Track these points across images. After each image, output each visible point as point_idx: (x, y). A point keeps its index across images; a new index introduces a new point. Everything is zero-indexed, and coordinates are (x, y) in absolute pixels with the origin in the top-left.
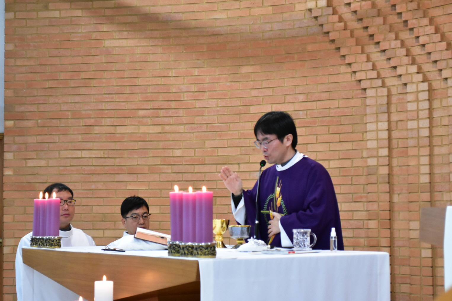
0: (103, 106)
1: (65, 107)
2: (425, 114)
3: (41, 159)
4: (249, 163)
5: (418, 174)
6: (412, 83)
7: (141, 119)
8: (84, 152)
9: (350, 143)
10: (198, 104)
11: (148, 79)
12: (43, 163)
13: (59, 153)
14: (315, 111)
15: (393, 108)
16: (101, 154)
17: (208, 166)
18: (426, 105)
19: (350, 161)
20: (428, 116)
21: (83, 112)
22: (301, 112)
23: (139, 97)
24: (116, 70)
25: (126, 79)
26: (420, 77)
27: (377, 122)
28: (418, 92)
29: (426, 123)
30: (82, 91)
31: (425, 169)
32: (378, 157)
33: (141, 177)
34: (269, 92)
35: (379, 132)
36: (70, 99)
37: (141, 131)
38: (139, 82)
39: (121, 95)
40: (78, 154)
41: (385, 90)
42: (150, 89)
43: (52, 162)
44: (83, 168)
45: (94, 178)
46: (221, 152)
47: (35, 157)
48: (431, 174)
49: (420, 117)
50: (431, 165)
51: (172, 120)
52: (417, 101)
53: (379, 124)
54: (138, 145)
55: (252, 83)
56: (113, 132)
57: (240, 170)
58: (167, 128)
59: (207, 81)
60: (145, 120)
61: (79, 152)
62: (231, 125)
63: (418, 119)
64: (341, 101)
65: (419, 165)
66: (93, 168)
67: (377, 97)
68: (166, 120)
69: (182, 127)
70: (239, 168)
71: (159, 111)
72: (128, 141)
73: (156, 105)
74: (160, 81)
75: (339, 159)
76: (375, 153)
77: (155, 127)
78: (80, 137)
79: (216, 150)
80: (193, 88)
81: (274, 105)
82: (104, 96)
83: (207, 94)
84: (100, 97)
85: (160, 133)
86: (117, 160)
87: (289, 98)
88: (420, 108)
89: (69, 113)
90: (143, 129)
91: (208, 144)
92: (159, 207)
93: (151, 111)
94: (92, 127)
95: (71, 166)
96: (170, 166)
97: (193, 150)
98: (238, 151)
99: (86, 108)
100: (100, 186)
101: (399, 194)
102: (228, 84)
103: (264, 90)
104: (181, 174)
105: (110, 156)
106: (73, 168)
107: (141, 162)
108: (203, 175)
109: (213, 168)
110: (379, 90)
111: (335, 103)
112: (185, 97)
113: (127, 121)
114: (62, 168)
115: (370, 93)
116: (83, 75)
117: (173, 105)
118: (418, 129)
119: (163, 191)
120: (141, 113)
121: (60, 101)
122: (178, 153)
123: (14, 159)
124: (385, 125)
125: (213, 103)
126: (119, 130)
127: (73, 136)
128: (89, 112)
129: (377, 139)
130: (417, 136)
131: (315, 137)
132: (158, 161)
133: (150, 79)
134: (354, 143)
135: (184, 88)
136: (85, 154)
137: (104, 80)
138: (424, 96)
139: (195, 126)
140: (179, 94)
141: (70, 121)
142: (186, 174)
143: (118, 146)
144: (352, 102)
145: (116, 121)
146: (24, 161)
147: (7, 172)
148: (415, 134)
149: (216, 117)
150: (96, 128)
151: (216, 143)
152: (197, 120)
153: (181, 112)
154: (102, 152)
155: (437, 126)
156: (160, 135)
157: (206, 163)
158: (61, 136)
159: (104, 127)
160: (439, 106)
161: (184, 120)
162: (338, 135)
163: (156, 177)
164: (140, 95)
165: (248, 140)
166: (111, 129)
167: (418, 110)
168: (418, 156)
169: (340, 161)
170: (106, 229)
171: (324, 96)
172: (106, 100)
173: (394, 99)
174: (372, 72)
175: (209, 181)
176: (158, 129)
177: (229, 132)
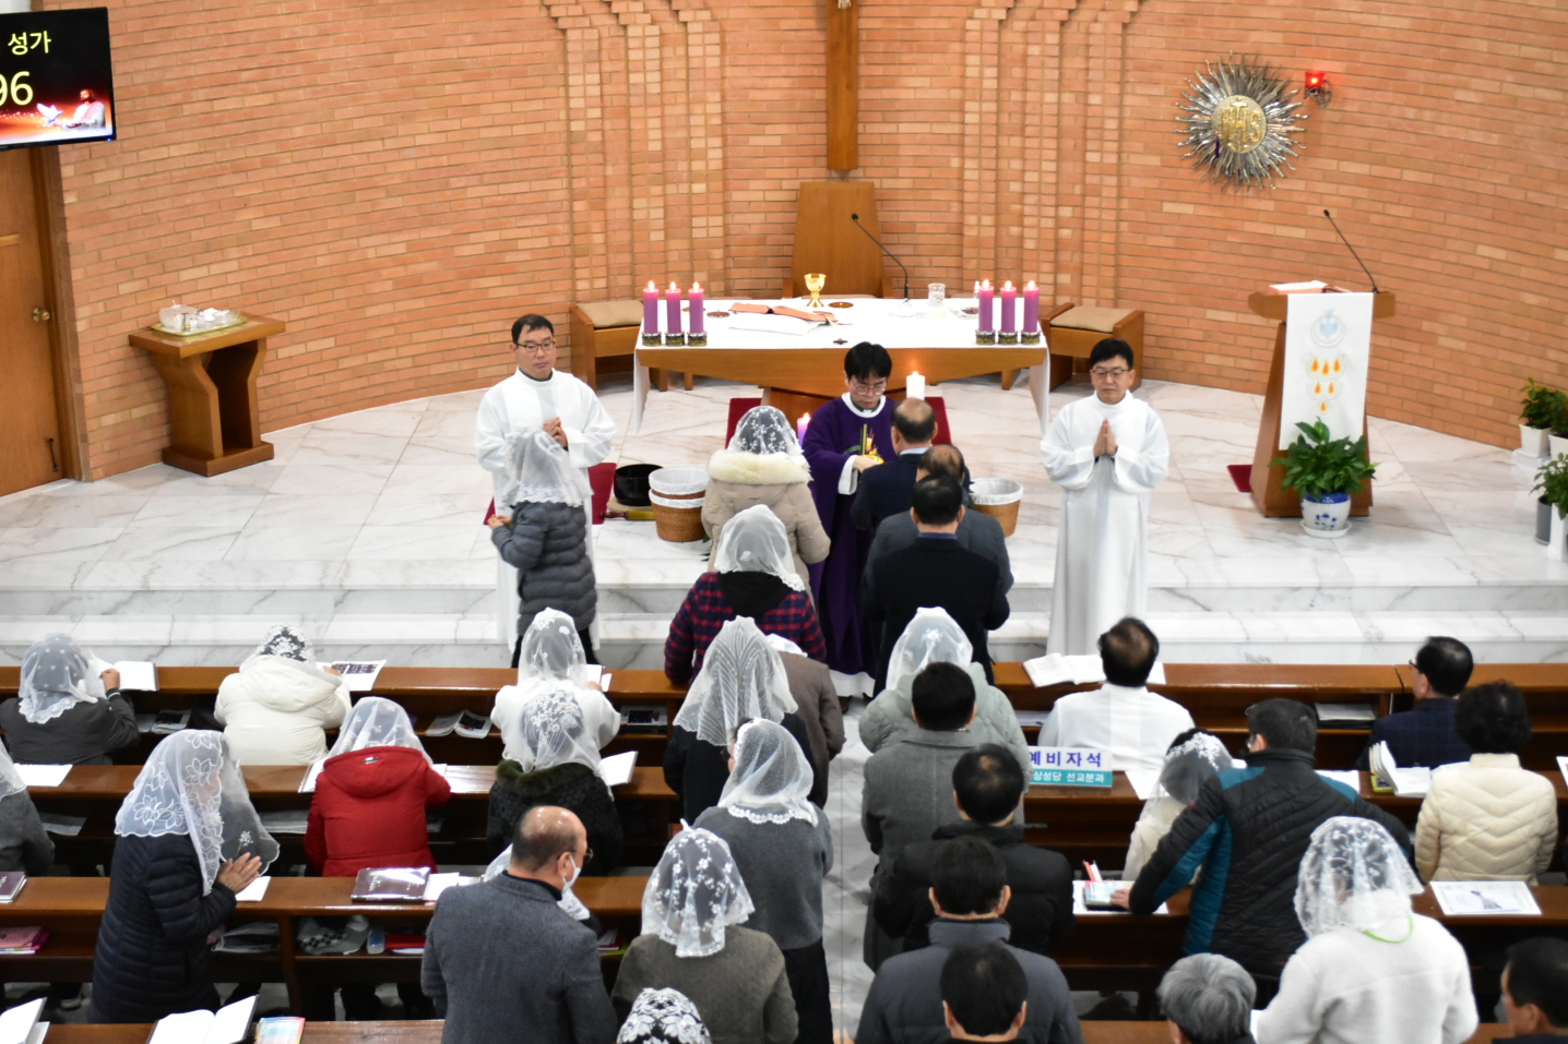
0: (191, 71)
1: (139, 79)
2: (654, 65)
3: (114, 168)
4: (397, 136)
5: (646, 141)
6: (635, 24)
7: (245, 86)
8: (172, 148)
9: (541, 102)
10: (320, 55)
11: (250, 21)
12: (116, 175)
13: (137, 155)
14: (490, 58)
15: (604, 56)
16: (194, 147)
17: (341, 146)
18: (655, 54)
19: (542, 125)
20: (658, 68)
21: (166, 84)
22: (468, 61)
23: (239, 51)
24: (204, 10)
25: (220, 24)
26: (647, 18)
27: (584, 74)
28: (645, 37)
29: (656, 77)
30: (163, 48)
31: (655, 134)
32: (586, 119)
33: (252, 176)
34: (421, 33)
35: (588, 88)
36: (141, 65)
37: (247, 105)
38: (240, 26)
39: (215, 50)
40: (164, 153)
41: (595, 32)
42: (253, 37)
43: (130, 172)
44: (173, 173)
45: (192, 186)
46: (357, 124)
47: (104, 167)
48: (663, 139)
49: (648, 68)
50: (663, 128)
51: (287, 83)
52: (644, 48)
53: (588, 76)
54: (247, 126)
55: (393, 19)
56: (209, 110)
57: (386, 148)
58: (282, 96)
59: (330, 19)
60: (251, 86)
61: (165, 149)
62: (369, 83)
63: (645, 71)
64: (526, 45)
65: (646, 130)
66: (186, 172)
67: (583, 41)
68: (278, 83)
69: (301, 91)
70: (384, 145)
71: (268, 70)
72: (228, 123)
73: (263, 60)
74: (265, 23)
75: (525, 123)
76: (581, 115)
77: (265, 95)
78: (163, 124)
79: (350, 121)
80: (312, 31)
81: (429, 52)
82: (192, 53)
83: (332, 38)
84: (186, 56)
85: (272, 104)
86: (219, 154)
87: (450, 40)
88: (648, 57)
89: (145, 88)
90: (250, 101)
91: (338, 114)
92: (278, 217)
93: (257, 71)
94: (179, 107)
95: (156, 173)
96: (289, 154)
97: (318, 125)
98: (379, 121)
99: (170, 75)
100: (197, 198)
101: (613, 165)
102: (360, 22)
103: (413, 29)
104: (304, 164)
105: (208, 149)
106: (158, 177)
107: (251, 152)
108: (335, 160)
109: (347, 149)
110: (586, 31)
111: (518, 48)
112: (301, 45)
113: (226, 91)
114: (143, 179)
115: (572, 35)
116: (162, 23)
117: (286, 58)
118: (645, 84)
119: (283, 192)
120: (245, 75)
121: (130, 70)
122: (299, 131)
123: (76, 174)
124: (596, 78)
125: (340, 51)
126: (219, 105)
127: (154, 126)
128: (173, 82)
129: (585, 96)
130: (643, 92)
131: (490, 94)
132: (272, 148)
133: (253, 20)
134: (547, 101)
135: (299, 31)
136: (174, 151)
137: (189, 29)
138: (655, 42)
139: (319, 88)
140: (293, 41)
141: (149, 100)
142: (312, 163)
143: (217, 132)
144: (544, 46)
145: (211, 93)
146: (89, 176)
147: (69, 199)
148: (640, 90)
149: (346, 73)
150: (186, 107)
151: (350, 111)
152: (320, 78)
153: (299, 69)
154: (196, 145)
155: (669, 80)
156: (272, 107)
157: (338, 142)
158: (138, 127)
159: (196, 105)
160: (671, 54)
161: (303, 81)
162: (523, 91)
163: (272, 172)
164: (241, 47)
165: (394, 104)
166: (206, 107)
167: (644, 60)
168: (646, 118)
169: (526, 126)
170: (211, 263)
171: (503, 36)
172: (195, 61)
173: (606, 44)
174: (573, 7)
175: (342, 168)
176: (268, 99)
177: (366, 94)
